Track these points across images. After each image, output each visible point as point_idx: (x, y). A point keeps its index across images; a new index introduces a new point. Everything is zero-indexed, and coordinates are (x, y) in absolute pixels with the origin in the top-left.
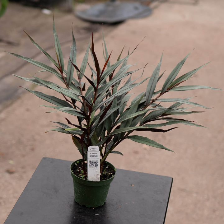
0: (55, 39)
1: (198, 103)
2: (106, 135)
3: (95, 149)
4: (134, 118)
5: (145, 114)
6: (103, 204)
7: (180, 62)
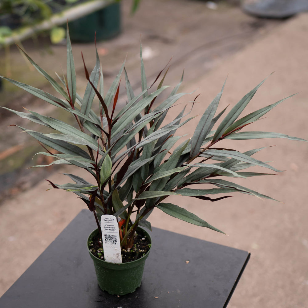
0: (68, 56)
1: (263, 162)
2: (134, 197)
3: (110, 220)
4: (172, 176)
5: (188, 171)
6: (135, 291)
7: (248, 94)
